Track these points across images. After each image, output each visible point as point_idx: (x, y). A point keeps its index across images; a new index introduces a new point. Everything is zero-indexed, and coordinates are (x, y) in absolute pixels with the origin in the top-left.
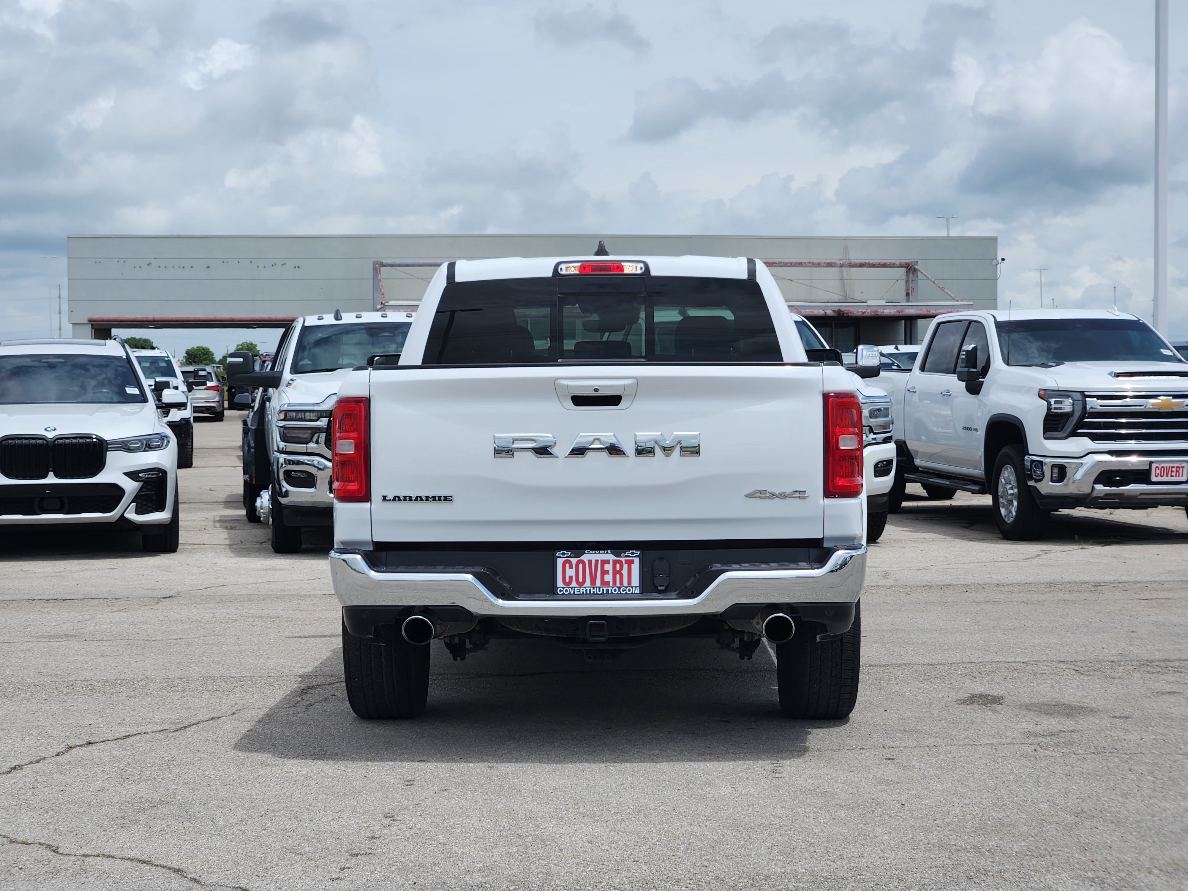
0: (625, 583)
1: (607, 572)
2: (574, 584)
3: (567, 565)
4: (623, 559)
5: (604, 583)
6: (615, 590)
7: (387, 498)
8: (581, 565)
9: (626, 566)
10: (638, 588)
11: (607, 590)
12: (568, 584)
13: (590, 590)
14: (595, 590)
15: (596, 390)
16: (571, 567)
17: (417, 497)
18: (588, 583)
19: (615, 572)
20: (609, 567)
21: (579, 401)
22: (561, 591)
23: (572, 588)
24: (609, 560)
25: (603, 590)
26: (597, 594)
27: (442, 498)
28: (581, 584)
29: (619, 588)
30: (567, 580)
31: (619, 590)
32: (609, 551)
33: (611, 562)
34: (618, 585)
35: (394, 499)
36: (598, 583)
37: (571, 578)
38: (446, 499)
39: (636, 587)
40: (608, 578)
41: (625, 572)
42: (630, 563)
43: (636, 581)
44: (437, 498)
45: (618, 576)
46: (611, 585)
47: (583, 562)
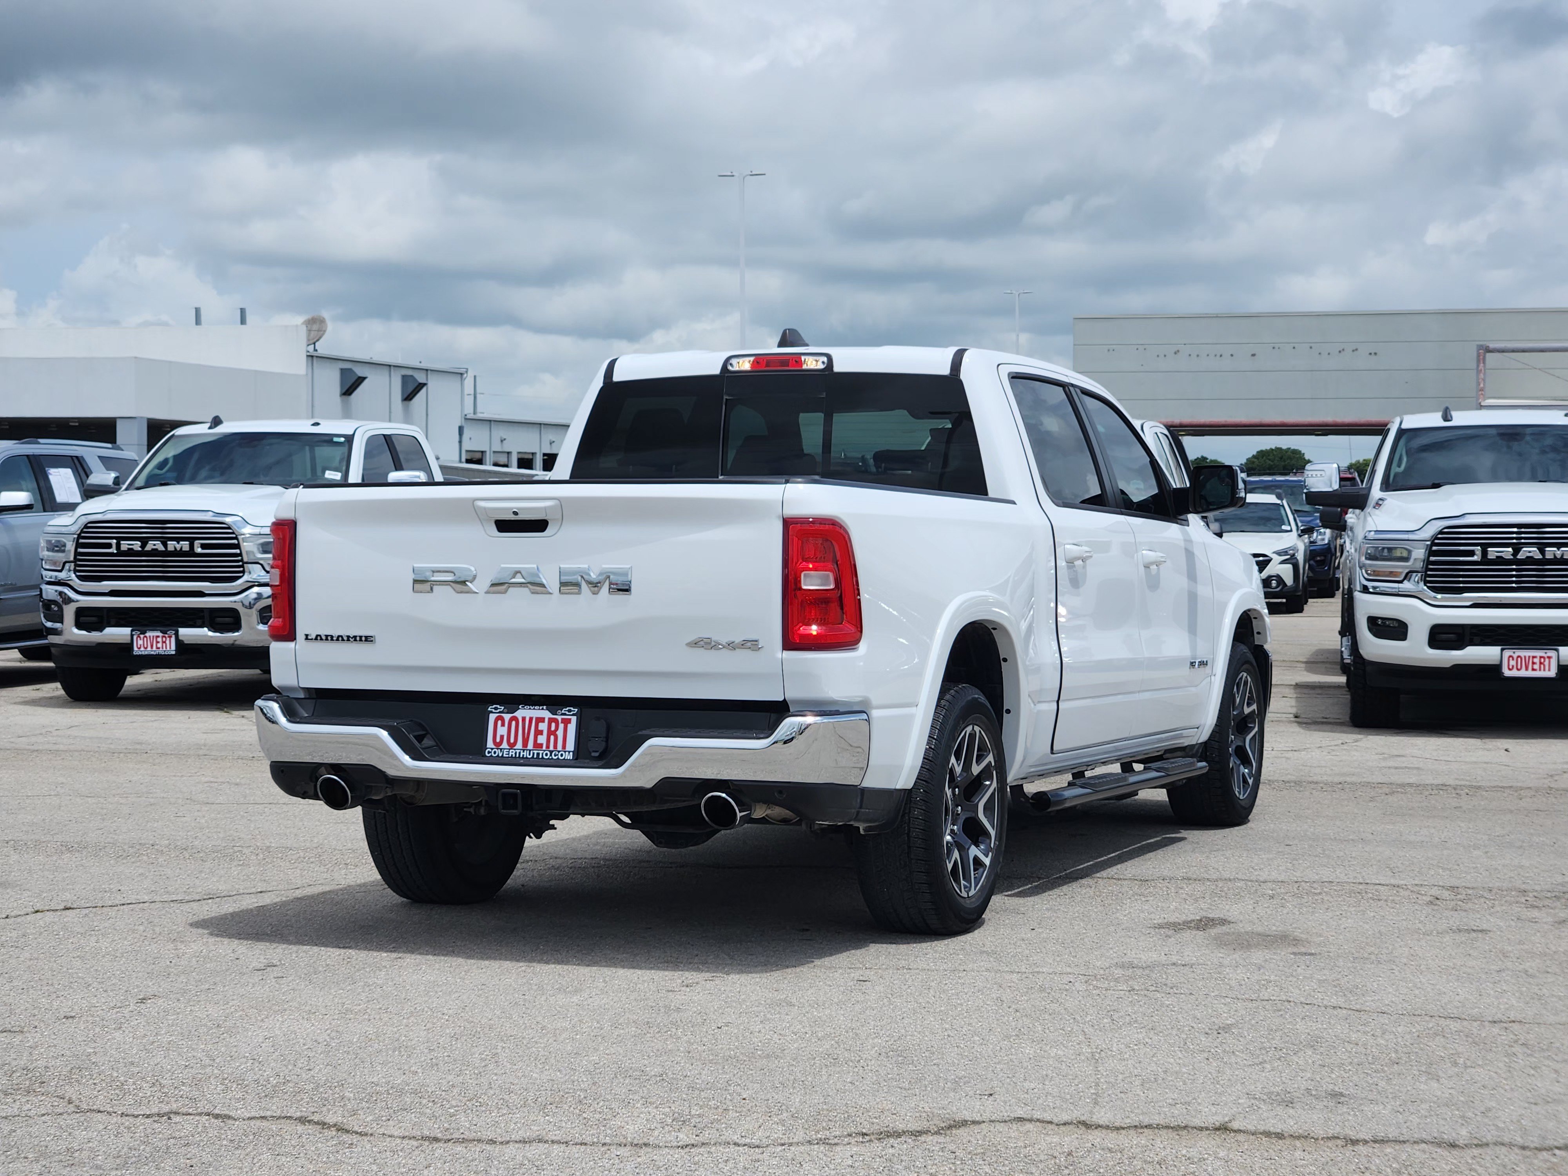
0: (560, 747)
1: (541, 732)
2: (505, 745)
3: (499, 722)
4: (559, 718)
5: (538, 746)
6: (546, 755)
7: (309, 638)
8: (514, 723)
9: (561, 726)
10: (571, 753)
11: (538, 754)
12: (498, 745)
13: (520, 753)
14: (525, 753)
15: (515, 513)
16: (503, 725)
17: (339, 636)
18: (519, 745)
19: (550, 733)
20: (543, 726)
21: (504, 526)
22: (489, 752)
23: (501, 749)
24: (544, 718)
25: (534, 753)
26: (527, 758)
27: (363, 639)
28: (512, 746)
29: (551, 752)
30: (498, 740)
31: (551, 755)
32: (545, 707)
33: (546, 720)
34: (551, 748)
35: (316, 639)
36: (530, 746)
37: (502, 737)
38: (368, 639)
39: (569, 752)
40: (542, 739)
41: (560, 733)
42: (566, 722)
43: (571, 745)
44: (358, 639)
45: (552, 737)
46: (544, 748)
47: (515, 719)
